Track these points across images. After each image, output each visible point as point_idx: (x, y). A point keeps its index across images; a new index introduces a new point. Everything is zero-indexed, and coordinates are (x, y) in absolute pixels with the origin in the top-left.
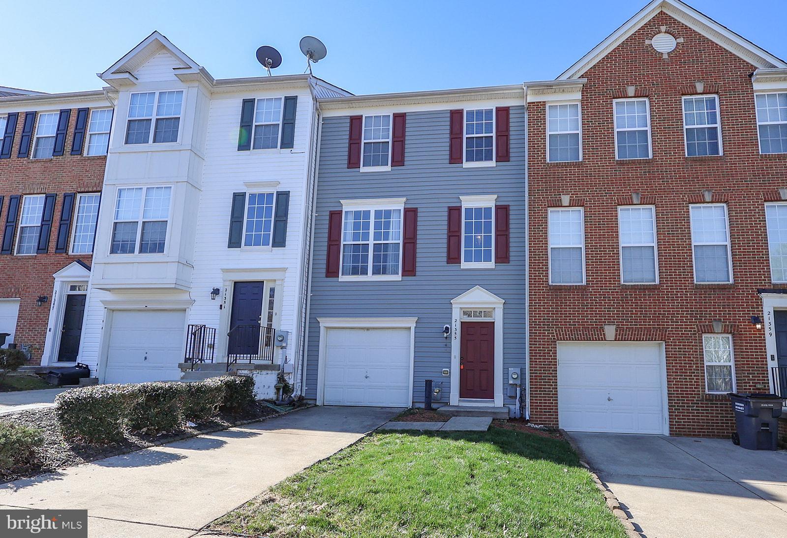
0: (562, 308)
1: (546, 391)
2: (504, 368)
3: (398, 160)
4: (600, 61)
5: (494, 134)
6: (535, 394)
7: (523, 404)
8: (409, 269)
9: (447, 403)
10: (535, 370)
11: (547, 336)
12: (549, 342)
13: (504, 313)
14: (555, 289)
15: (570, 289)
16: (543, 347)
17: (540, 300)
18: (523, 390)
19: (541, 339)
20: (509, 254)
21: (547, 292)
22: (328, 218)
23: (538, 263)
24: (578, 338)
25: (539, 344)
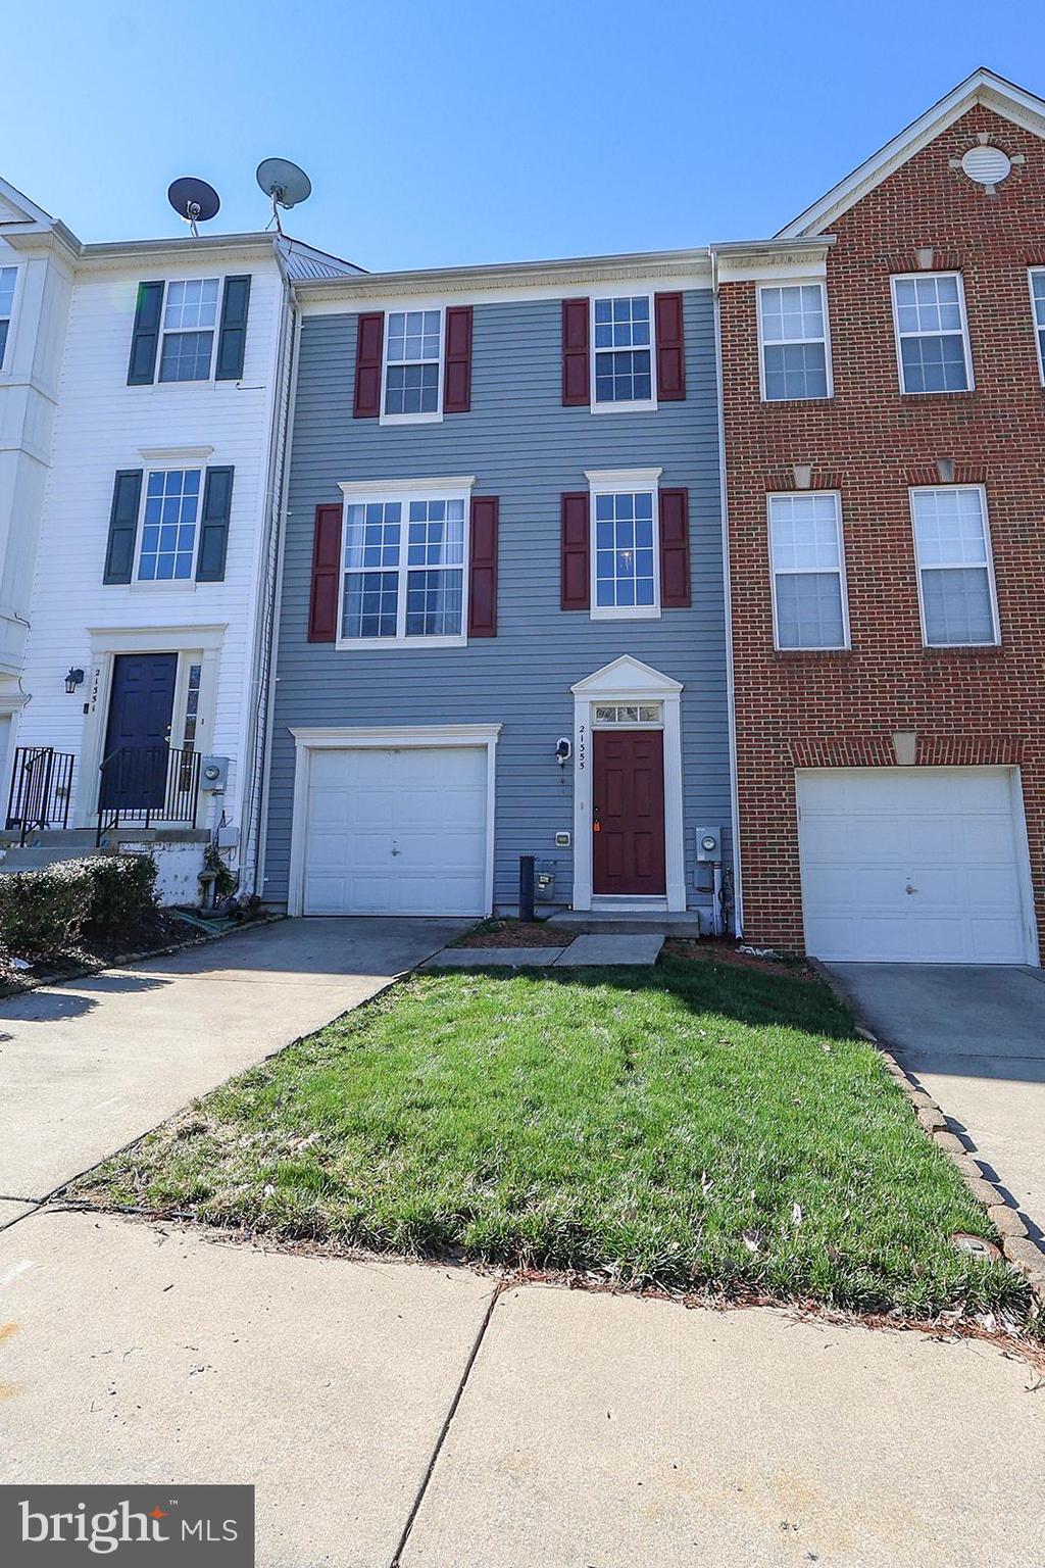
0: (805, 700)
2: (685, 828)
3: (458, 400)
4: (861, 201)
5: (652, 347)
6: (753, 882)
7: (729, 904)
8: (483, 623)
9: (568, 905)
10: (751, 831)
11: (775, 758)
12: (778, 770)
13: (682, 712)
14: (788, 660)
15: (818, 660)
16: (767, 783)
17: (758, 683)
18: (727, 875)
19: (763, 764)
20: (690, 588)
21: (772, 666)
22: (312, 519)
23: (751, 605)
24: (839, 760)
25: (758, 776)
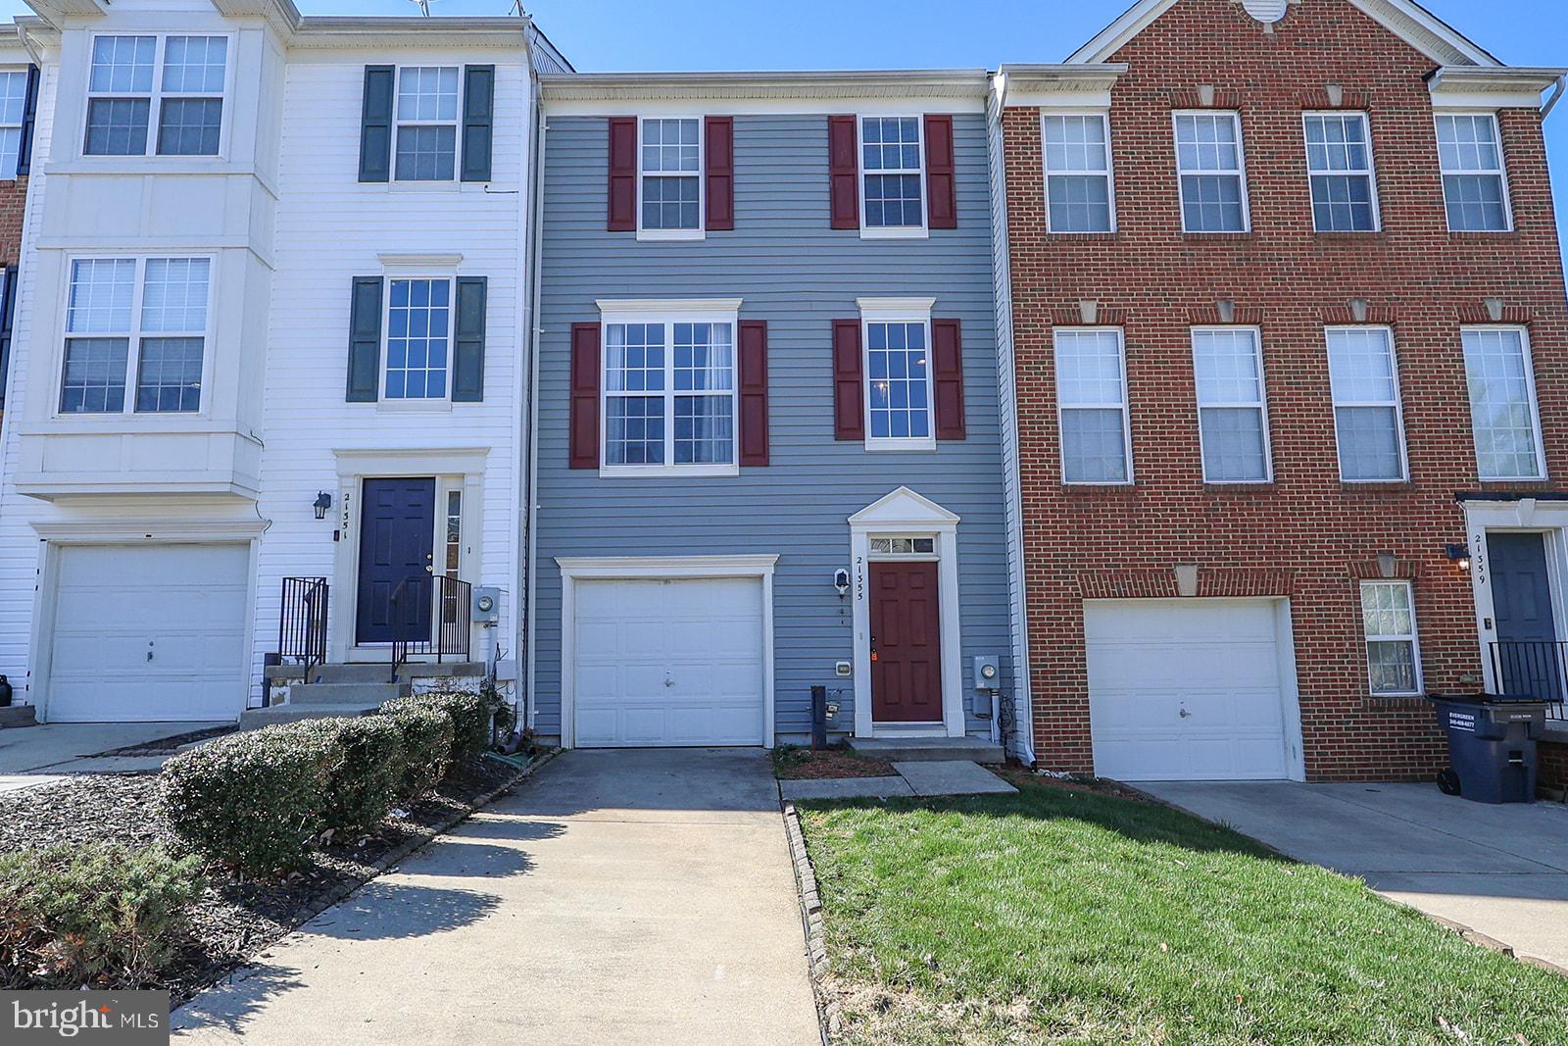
0: (1091, 533)
1: (1065, 702)
2: (963, 657)
3: (721, 218)
4: (1143, 31)
5: (922, 171)
6: (1044, 708)
7: (1008, 729)
8: (755, 451)
9: (848, 733)
10: (1042, 660)
11: (1063, 589)
12: (1067, 601)
13: (958, 544)
14: (1075, 494)
15: (1104, 494)
16: (1056, 613)
17: (1047, 516)
19: (1051, 595)
20: (963, 420)
21: (1060, 500)
22: (568, 338)
23: (1039, 439)
24: (1125, 592)
25: (1048, 607)
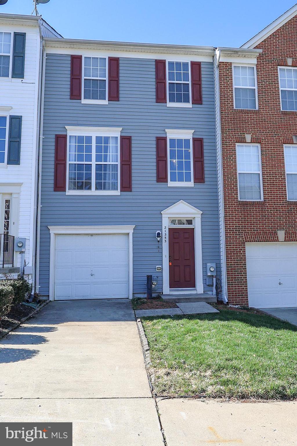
0: (249, 218)
1: (239, 280)
2: (203, 264)
3: (114, 96)
4: (268, 37)
5: (190, 82)
6: (231, 282)
7: (219, 290)
8: (126, 186)
9: (161, 293)
10: (231, 265)
11: (238, 239)
12: (240, 243)
13: (202, 222)
14: (243, 204)
15: (253, 204)
16: (236, 247)
17: (233, 212)
18: (219, 280)
19: (234, 241)
20: (204, 176)
21: (238, 206)
22: (54, 140)
23: (230, 184)
24: (260, 240)
25: (233, 245)
